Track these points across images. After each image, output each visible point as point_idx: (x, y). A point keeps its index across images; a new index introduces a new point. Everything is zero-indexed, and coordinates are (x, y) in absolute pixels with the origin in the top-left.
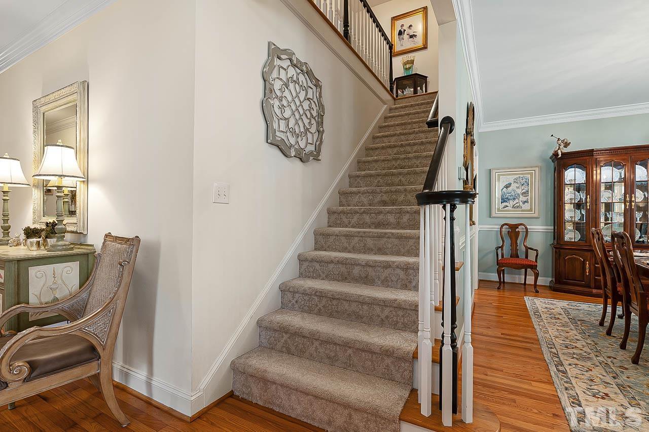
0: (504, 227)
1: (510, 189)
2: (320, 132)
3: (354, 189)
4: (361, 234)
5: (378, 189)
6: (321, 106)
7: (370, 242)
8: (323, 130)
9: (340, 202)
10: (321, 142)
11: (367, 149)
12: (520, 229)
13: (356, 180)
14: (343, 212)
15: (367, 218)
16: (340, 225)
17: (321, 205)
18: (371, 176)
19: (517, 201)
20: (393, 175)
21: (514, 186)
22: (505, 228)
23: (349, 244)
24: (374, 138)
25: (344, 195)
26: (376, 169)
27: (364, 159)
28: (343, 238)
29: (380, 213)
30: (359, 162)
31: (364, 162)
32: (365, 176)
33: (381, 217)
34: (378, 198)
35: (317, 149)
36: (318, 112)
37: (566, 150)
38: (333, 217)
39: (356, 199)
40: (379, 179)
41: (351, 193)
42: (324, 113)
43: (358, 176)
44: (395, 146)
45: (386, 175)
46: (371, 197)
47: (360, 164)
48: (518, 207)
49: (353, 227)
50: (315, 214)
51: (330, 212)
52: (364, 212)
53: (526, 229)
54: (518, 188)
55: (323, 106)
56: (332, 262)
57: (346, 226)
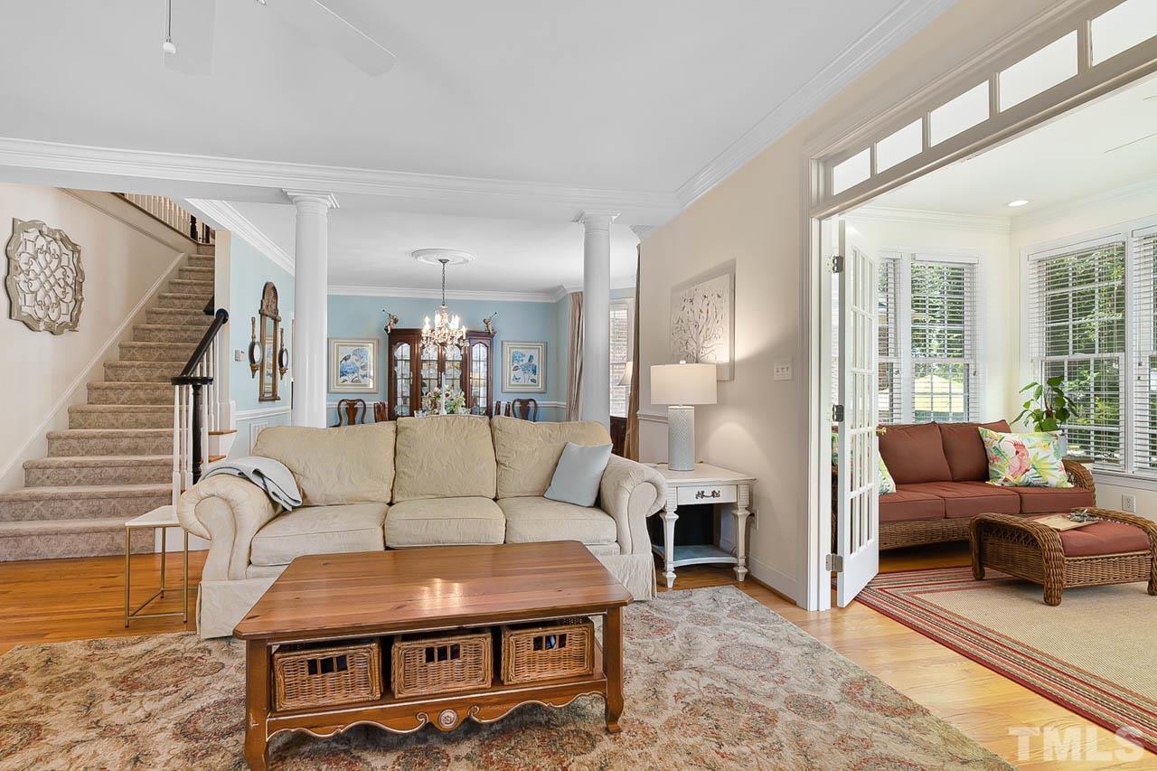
0: (343, 403)
1: (349, 361)
2: (78, 302)
3: (127, 363)
4: (132, 410)
5: (157, 364)
6: (79, 273)
7: (142, 417)
8: (83, 298)
9: (106, 376)
10: (79, 311)
11: (148, 312)
12: (359, 405)
13: (129, 351)
14: (110, 388)
15: (141, 394)
16: (105, 402)
17: (79, 380)
18: (151, 347)
19: (356, 374)
20: (178, 348)
21: (353, 358)
22: (343, 406)
23: (117, 420)
24: (161, 298)
25: (111, 369)
26: (160, 340)
27: (143, 326)
28: (109, 415)
29: (157, 388)
30: (135, 329)
31: (143, 329)
32: (142, 348)
33: (158, 393)
34: (158, 373)
35: (74, 319)
36: (75, 278)
37: (395, 327)
38: (96, 394)
39: (129, 373)
40: (161, 351)
41: (121, 367)
42: (84, 280)
43: (134, 347)
44: (187, 314)
45: (169, 348)
46: (148, 372)
47: (138, 332)
48: (357, 381)
49: (122, 403)
50: (70, 391)
51: (91, 388)
52: (137, 388)
53: (365, 405)
54: (357, 361)
55: (82, 272)
56: (95, 437)
57: (115, 403)
